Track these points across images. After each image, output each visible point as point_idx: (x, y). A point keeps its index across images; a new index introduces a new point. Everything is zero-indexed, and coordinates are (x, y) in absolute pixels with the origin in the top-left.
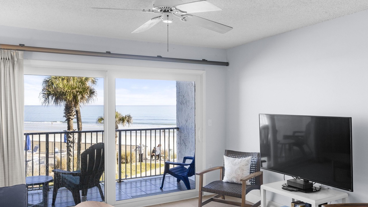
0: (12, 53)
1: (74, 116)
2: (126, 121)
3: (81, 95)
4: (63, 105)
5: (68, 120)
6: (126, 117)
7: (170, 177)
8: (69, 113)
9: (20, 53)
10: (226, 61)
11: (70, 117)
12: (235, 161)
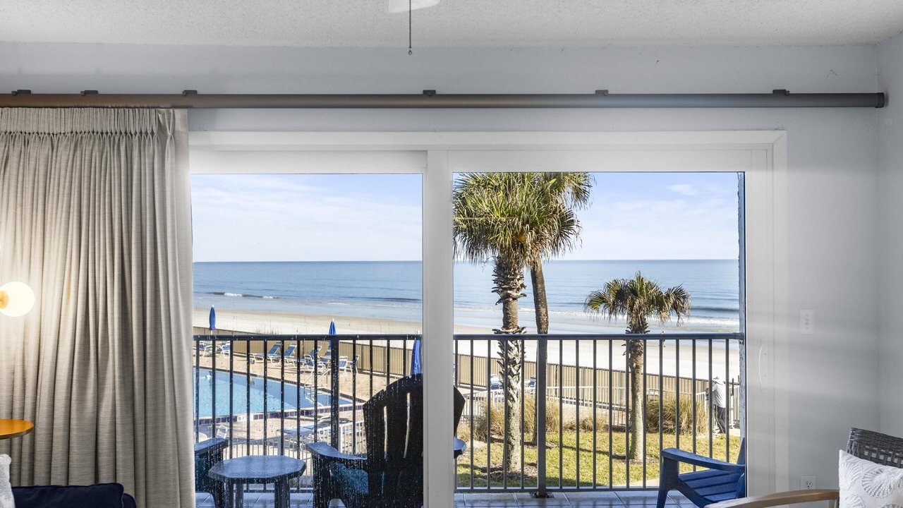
0: (160, 116)
1: (518, 289)
2: (669, 305)
3: (534, 232)
4: (491, 259)
5: (505, 300)
6: (668, 296)
7: (681, 502)
8: (507, 281)
9: (179, 114)
10: (876, 91)
11: (509, 292)
12: (878, 478)
